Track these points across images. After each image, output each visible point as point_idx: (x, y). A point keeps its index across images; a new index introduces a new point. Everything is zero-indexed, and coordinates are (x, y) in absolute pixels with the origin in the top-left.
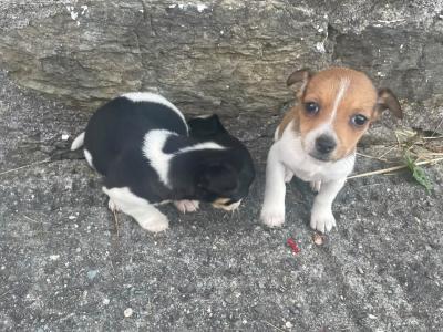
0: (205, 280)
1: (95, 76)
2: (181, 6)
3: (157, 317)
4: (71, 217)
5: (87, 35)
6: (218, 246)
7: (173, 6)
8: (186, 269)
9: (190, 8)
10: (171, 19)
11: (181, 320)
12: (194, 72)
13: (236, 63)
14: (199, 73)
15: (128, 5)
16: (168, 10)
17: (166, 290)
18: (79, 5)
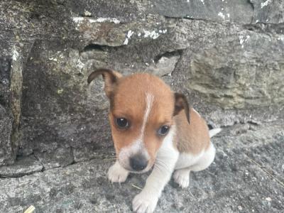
2: (282, 39)
7: (279, 38)
10: (277, 46)
15: (265, 37)
16: (277, 41)
18: (246, 35)
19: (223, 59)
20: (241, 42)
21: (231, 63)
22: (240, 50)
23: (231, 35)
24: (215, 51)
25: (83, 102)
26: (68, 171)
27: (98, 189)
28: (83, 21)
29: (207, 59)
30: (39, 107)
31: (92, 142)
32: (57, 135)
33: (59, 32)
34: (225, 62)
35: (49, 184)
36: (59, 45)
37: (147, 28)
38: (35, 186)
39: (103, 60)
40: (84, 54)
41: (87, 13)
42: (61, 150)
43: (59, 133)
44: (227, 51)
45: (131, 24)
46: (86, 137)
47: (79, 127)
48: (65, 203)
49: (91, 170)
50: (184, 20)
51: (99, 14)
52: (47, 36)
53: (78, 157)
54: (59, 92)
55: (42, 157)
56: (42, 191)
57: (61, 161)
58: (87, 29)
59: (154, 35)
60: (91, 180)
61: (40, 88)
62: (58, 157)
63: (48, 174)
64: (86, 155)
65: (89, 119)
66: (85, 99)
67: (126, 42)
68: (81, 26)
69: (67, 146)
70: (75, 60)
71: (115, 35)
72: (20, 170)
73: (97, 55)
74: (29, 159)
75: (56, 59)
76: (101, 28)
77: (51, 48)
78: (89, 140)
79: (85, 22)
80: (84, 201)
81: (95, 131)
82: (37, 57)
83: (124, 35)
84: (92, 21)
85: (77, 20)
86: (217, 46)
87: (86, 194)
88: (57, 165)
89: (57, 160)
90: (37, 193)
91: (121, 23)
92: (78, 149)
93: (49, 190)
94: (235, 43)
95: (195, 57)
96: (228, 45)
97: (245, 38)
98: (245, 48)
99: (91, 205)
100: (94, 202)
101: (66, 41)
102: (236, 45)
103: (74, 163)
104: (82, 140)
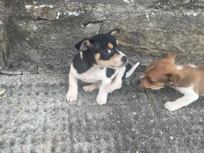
0: (194, 126)
1: (146, 40)
2: (188, 14)
3: (182, 140)
4: (134, 97)
5: (150, 24)
6: (193, 112)
7: (185, 14)
8: (185, 121)
9: (191, 15)
10: (183, 19)
11: (191, 142)
12: (182, 39)
13: (199, 36)
14: (183, 40)
15: (169, 13)
16: (183, 15)
17: (181, 129)
18: (151, 12)
19: (133, 27)
20: (147, 16)
21: (139, 30)
22: (146, 22)
23: (138, 12)
24: (128, 21)
25: (42, 45)
26: (33, 77)
27: (42, 88)
28: (31, 7)
29: (122, 26)
30: (18, 45)
31: (49, 65)
32: (30, 59)
33: (20, 13)
34: (134, 29)
35: (21, 81)
36: (21, 18)
37: (70, 11)
38: (15, 81)
39: (49, 25)
40: (37, 22)
41: (35, 3)
42: (32, 66)
43: (32, 58)
44: (137, 22)
45: (60, 9)
46: (46, 61)
47: (42, 56)
48: (24, 91)
49: (44, 79)
50: (99, 4)
51: (41, 2)
52: (14, 15)
53: (40, 71)
54: (27, 39)
55: (22, 68)
56: (17, 84)
57: (31, 72)
58: (34, 11)
59: (75, 14)
60: (42, 83)
61: (17, 37)
62: (30, 69)
63: (23, 77)
64: (45, 71)
65: (47, 53)
66: (43, 43)
67: (58, 18)
68: (30, 10)
69: (36, 65)
70: (32, 25)
71: (50, 14)
72: (10, 73)
73: (45, 23)
74: (16, 68)
75: (21, 24)
76: (42, 10)
77: (18, 20)
78: (47, 63)
79: (32, 8)
80: (33, 92)
81: (51, 59)
82: (12, 24)
83: (55, 14)
84: (36, 7)
85: (28, 7)
86: (129, 18)
87: (36, 89)
88: (29, 73)
89: (29, 71)
90: (15, 84)
91: (54, 8)
92: (41, 67)
93: (20, 84)
94: (142, 17)
95: (114, 24)
96: (137, 18)
97: (150, 14)
98: (150, 21)
99: (35, 95)
100: (37, 94)
101: (25, 17)
102: (143, 18)
103: (38, 73)
104: (44, 63)
